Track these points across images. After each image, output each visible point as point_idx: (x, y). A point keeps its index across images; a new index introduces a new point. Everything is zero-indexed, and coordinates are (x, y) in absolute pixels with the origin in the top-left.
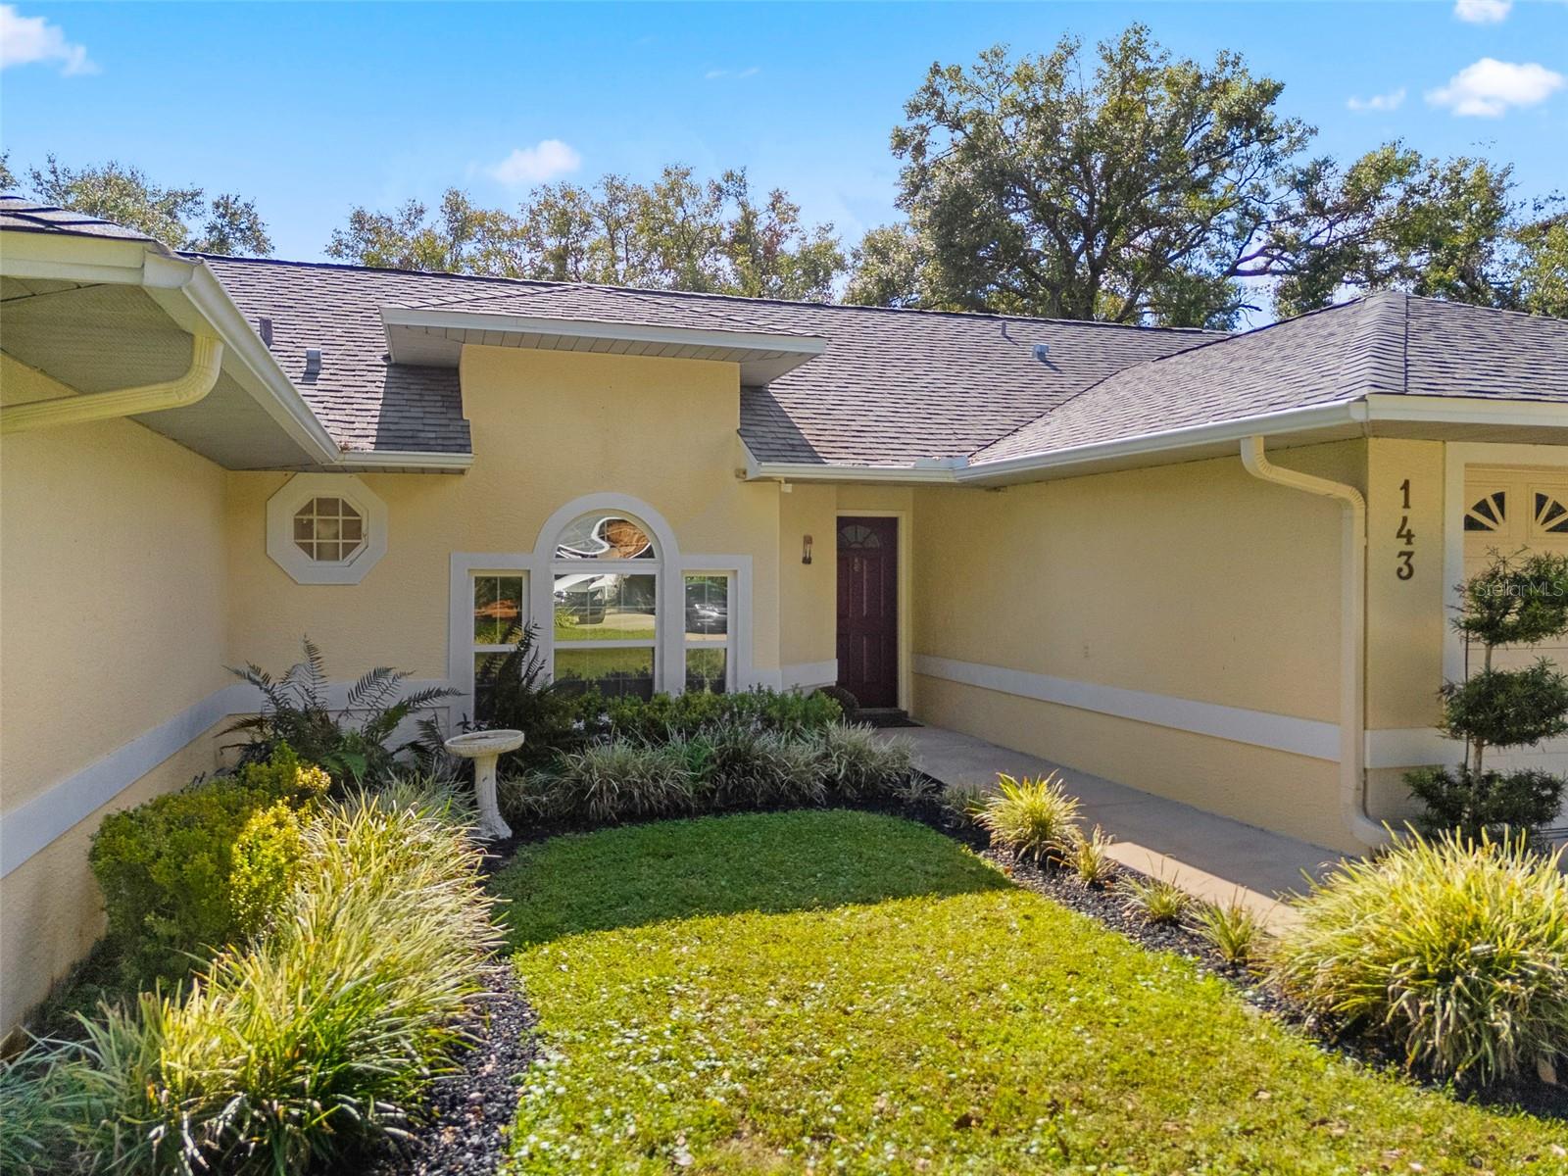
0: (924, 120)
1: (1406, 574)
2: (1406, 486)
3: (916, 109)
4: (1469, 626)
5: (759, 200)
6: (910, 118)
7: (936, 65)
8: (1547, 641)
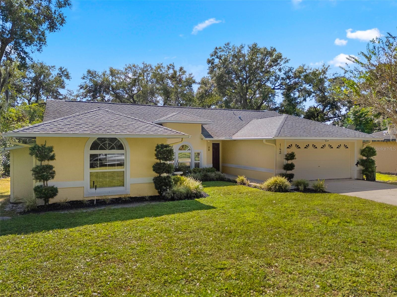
0: (214, 57)
1: (280, 153)
2: (280, 144)
3: (212, 56)
4: (285, 159)
5: (177, 69)
6: (211, 57)
7: (216, 47)
8: (293, 160)
